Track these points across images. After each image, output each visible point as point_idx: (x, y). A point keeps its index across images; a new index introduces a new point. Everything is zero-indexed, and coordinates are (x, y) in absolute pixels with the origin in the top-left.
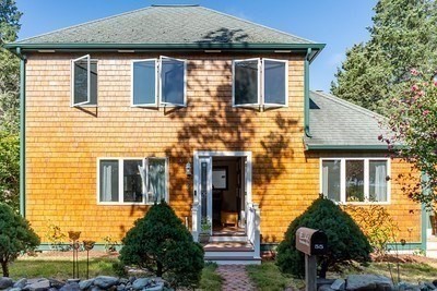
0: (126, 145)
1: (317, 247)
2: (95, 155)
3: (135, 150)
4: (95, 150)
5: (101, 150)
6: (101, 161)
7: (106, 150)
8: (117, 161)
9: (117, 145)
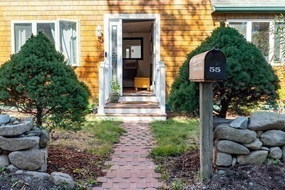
0: (38, 8)
1: (212, 69)
2: (9, 18)
3: (47, 13)
4: (9, 13)
5: (15, 13)
6: (16, 25)
7: (20, 13)
8: (30, 25)
9: (30, 8)
